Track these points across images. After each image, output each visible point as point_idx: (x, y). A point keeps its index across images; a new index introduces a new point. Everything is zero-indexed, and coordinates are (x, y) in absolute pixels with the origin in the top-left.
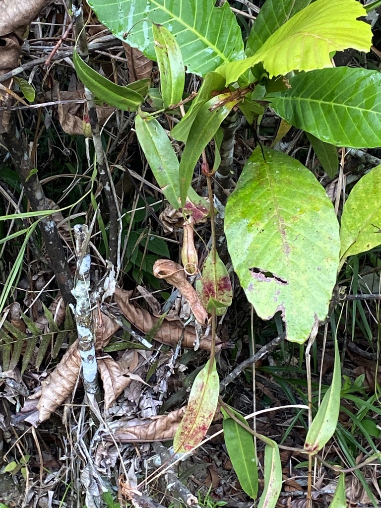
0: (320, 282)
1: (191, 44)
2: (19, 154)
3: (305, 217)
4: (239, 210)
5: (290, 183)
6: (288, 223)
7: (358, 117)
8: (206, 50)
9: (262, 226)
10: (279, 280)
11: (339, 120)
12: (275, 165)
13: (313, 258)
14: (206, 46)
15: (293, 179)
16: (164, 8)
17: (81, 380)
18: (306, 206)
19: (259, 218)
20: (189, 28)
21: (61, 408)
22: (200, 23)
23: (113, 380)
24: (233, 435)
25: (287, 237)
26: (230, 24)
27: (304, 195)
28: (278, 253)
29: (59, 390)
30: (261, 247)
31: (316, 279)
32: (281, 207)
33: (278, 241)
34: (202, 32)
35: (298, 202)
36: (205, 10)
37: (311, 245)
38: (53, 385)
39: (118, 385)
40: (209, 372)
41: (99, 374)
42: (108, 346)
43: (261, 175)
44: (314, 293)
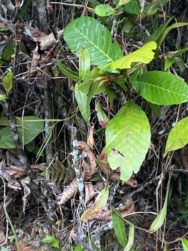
0: (138, 158)
1: (101, 57)
2: (57, 97)
3: (138, 131)
4: (113, 125)
5: (135, 116)
6: (131, 133)
7: (162, 92)
8: (107, 60)
9: (120, 132)
10: (122, 154)
11: (155, 92)
12: (132, 109)
13: (137, 148)
14: (107, 58)
15: (137, 115)
16: (92, 42)
17: (78, 190)
18: (139, 127)
19: (120, 129)
20: (101, 51)
21: (70, 200)
22: (106, 49)
23: (89, 192)
24: (115, 218)
25: (129, 138)
26: (118, 50)
27: (140, 122)
28: (123, 144)
29: (69, 193)
30: (117, 140)
31: (136, 156)
32: (129, 126)
33: (125, 139)
34: (106, 53)
35: (136, 124)
36: (108, 45)
37: (138, 143)
38: (67, 191)
39: (91, 194)
40: (106, 191)
41: (84, 189)
42: (92, 178)
43: (125, 112)
44: (134, 162)
